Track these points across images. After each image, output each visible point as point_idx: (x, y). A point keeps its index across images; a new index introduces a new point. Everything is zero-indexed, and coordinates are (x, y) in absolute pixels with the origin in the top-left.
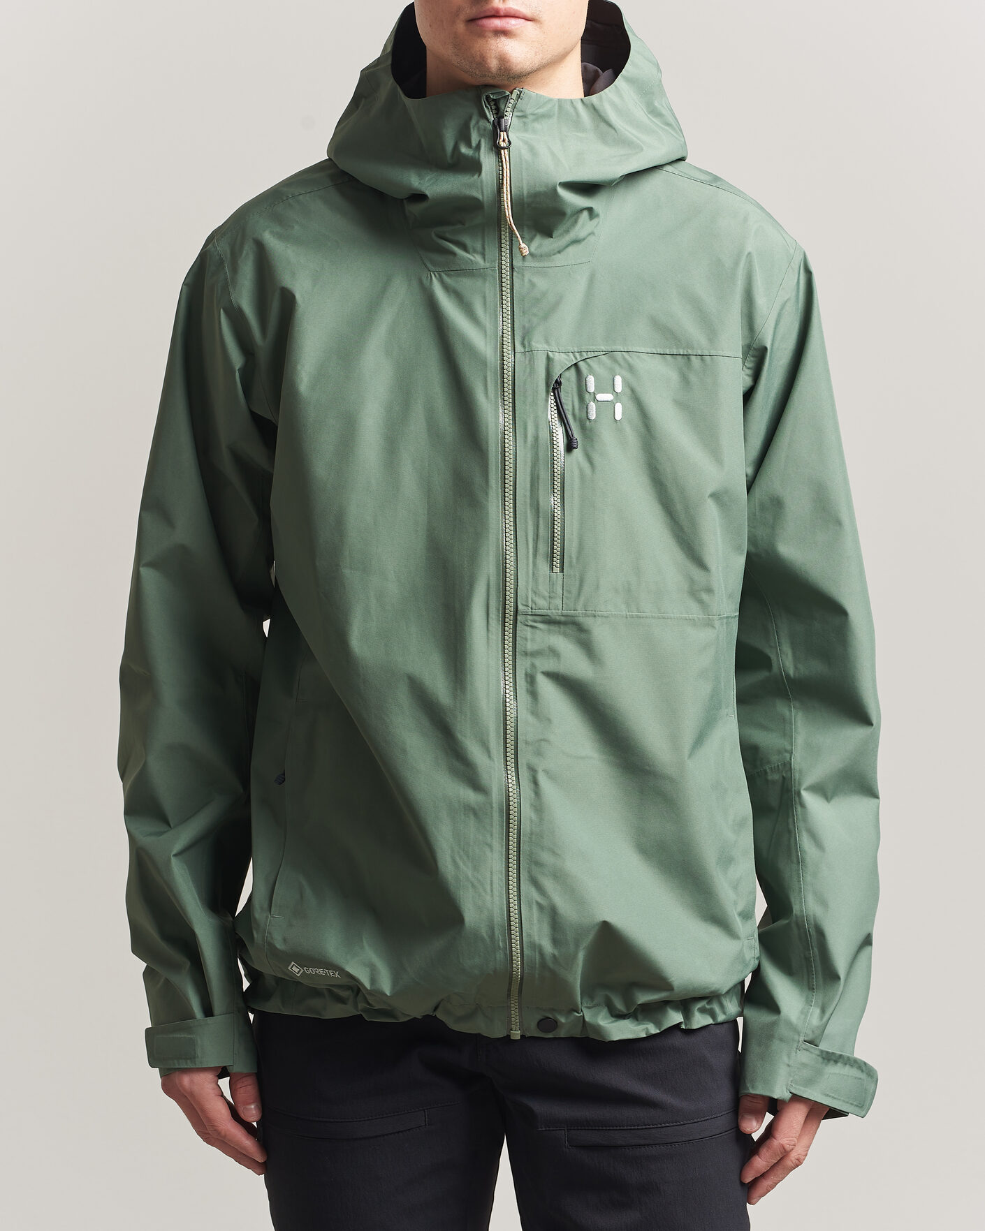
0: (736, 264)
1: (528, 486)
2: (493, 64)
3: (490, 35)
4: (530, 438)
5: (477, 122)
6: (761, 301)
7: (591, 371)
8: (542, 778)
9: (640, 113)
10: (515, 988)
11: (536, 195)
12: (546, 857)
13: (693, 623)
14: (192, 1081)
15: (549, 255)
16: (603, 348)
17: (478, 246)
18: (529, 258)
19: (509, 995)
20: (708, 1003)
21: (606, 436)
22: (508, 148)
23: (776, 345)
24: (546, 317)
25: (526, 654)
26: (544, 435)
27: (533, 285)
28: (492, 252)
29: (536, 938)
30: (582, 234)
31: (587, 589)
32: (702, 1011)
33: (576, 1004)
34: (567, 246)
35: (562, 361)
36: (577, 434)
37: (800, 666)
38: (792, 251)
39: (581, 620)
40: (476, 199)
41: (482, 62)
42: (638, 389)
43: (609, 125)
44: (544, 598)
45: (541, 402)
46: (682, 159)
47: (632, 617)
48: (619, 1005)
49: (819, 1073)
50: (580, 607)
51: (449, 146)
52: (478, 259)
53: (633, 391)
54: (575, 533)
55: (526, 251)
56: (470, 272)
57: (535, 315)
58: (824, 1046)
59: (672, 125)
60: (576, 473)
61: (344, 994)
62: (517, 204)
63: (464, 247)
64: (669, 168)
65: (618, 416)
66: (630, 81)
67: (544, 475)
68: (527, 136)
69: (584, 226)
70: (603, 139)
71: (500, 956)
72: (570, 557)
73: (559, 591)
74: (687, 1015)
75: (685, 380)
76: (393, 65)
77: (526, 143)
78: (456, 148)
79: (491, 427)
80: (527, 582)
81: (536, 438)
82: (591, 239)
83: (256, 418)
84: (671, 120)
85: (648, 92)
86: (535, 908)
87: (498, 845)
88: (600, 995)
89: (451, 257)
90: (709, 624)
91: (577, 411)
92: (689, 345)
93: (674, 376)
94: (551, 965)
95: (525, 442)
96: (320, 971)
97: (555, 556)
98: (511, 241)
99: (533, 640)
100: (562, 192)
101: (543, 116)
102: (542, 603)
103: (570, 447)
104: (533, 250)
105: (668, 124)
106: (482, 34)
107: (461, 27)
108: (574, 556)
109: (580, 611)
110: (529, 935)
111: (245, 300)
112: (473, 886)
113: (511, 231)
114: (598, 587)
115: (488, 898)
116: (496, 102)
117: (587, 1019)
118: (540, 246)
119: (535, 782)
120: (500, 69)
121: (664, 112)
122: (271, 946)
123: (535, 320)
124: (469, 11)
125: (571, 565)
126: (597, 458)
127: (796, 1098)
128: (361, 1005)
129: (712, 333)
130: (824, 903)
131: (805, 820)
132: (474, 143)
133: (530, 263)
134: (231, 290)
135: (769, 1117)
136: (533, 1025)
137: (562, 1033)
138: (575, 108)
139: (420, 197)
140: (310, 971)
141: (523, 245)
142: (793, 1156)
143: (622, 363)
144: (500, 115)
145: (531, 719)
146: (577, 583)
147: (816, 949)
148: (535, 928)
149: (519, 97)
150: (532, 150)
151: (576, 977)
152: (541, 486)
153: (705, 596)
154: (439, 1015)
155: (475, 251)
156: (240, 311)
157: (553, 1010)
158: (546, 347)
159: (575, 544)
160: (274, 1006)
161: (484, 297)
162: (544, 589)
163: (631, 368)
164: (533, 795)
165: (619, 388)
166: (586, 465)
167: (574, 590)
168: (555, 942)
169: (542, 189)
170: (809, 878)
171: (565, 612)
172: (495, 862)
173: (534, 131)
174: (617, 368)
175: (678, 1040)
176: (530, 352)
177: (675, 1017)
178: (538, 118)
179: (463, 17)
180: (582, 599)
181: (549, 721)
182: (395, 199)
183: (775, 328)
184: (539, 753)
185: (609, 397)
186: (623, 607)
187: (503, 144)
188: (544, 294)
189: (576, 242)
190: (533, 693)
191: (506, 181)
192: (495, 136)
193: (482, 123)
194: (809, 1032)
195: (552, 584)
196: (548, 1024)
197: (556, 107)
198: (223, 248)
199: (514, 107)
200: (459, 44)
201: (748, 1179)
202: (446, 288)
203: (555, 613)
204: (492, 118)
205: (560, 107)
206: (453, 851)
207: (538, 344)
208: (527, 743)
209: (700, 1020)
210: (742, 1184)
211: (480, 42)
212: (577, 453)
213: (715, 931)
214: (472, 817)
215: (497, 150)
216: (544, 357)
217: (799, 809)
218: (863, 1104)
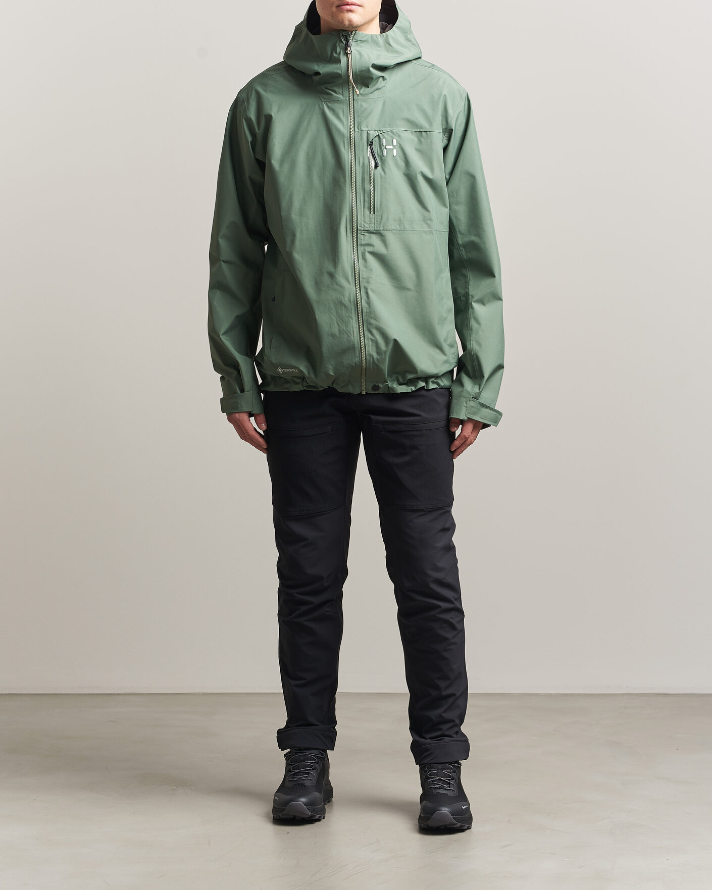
0: (440, 97)
1: (361, 182)
2: (347, 23)
3: (346, 11)
4: (361, 164)
5: (339, 44)
6: (450, 111)
7: (384, 138)
8: (370, 292)
9: (402, 40)
10: (364, 373)
11: (362, 71)
12: (373, 321)
13: (425, 232)
14: (239, 416)
15: (367, 94)
16: (389, 129)
17: (341, 92)
18: (360, 95)
19: (361, 376)
20: (435, 379)
21: (390, 162)
22: (351, 53)
23: (457, 128)
24: (367, 117)
25: (361, 245)
26: (366, 162)
27: (362, 106)
28: (346, 93)
29: (371, 352)
30: (380, 87)
31: (384, 220)
32: (433, 382)
33: (385, 379)
34: (375, 91)
35: (373, 134)
36: (379, 162)
37: (468, 254)
38: (462, 92)
39: (382, 232)
40: (339, 74)
41: (342, 22)
42: (402, 144)
43: (390, 45)
44: (368, 223)
45: (365, 150)
46: (420, 58)
47: (401, 230)
48: (401, 380)
49: (479, 410)
50: (381, 227)
51: (329, 53)
52: (341, 96)
53: (400, 145)
54: (379, 200)
55: (358, 93)
56: (338, 101)
57: (362, 117)
58: (481, 400)
59: (416, 45)
60: (379, 176)
61: (298, 380)
62: (355, 75)
63: (335, 92)
64: (414, 61)
65: (395, 154)
66: (398, 28)
67: (367, 177)
68: (359, 48)
69: (381, 83)
70: (388, 51)
71: (357, 359)
72: (377, 208)
73: (373, 221)
74: (427, 383)
75: (420, 141)
76: (307, 24)
77: (358, 51)
78: (332, 54)
79: (346, 159)
80: (361, 218)
81: (364, 164)
82: (384, 88)
83: (257, 160)
84: (415, 43)
85: (406, 32)
86: (370, 340)
87: (354, 317)
88: (394, 377)
89: (330, 96)
90: (431, 232)
91: (379, 153)
92: (421, 127)
93: (416, 139)
94: (376, 362)
95: (359, 165)
96: (290, 370)
97: (371, 208)
98: (353, 89)
99: (364, 240)
100: (372, 69)
101: (365, 41)
102: (367, 226)
103: (376, 167)
104: (361, 92)
105: (413, 44)
106: (342, 11)
107: (334, 9)
108: (379, 207)
109: (381, 228)
110: (368, 351)
111: (252, 115)
112: (346, 333)
113: (353, 86)
114: (388, 219)
115: (352, 337)
116: (346, 36)
117: (389, 386)
118: (364, 91)
119: (367, 293)
120: (349, 25)
121: (412, 40)
122: (271, 362)
123: (362, 119)
124: (337, 3)
125: (377, 211)
126: (387, 170)
127: (470, 420)
128: (305, 384)
129: (431, 123)
130: (479, 344)
131: (473, 314)
132: (338, 52)
133: (360, 97)
134: (247, 111)
135: (461, 426)
136: (370, 388)
137: (381, 391)
138: (377, 37)
139: (318, 74)
140: (286, 370)
141: (357, 90)
142: (469, 440)
143: (396, 134)
144: (347, 41)
145: (364, 269)
146: (380, 218)
147: (476, 363)
148: (370, 348)
149: (355, 34)
150: (360, 54)
151: (385, 367)
152: (366, 181)
153: (429, 222)
154: (335, 386)
155: (339, 93)
156: (250, 119)
157: (378, 382)
158: (367, 129)
159: (379, 203)
160: (271, 388)
161: (343, 111)
162: (367, 220)
163: (399, 136)
164: (366, 298)
165: (395, 144)
166: (382, 173)
167: (379, 220)
168: (378, 353)
169: (364, 69)
170: (474, 336)
171: (376, 229)
172: (354, 323)
173: (361, 47)
174: (394, 137)
175: (423, 392)
176: (361, 131)
177: (423, 384)
178: (362, 41)
179: (335, 5)
180: (382, 223)
181: (371, 270)
182: (309, 75)
183: (456, 122)
184: (368, 282)
185: (391, 147)
186: (398, 227)
187: (349, 52)
188: (366, 109)
189: (378, 89)
190: (364, 259)
191: (350, 65)
192: (346, 49)
193: (341, 44)
194: (474, 394)
195: (370, 218)
196: (375, 388)
197: (370, 38)
198: (244, 95)
199: (353, 38)
200: (333, 15)
201: (453, 450)
202: (329, 107)
203: (372, 229)
204: (344, 43)
205: (372, 38)
206: (337, 319)
207: (364, 128)
208: (363, 278)
209: (432, 386)
210: (451, 451)
211: (342, 14)
212: (379, 168)
213: (438, 351)
214: (344, 307)
215: (347, 54)
216: (366, 133)
217: (471, 309)
218: (496, 422)
